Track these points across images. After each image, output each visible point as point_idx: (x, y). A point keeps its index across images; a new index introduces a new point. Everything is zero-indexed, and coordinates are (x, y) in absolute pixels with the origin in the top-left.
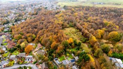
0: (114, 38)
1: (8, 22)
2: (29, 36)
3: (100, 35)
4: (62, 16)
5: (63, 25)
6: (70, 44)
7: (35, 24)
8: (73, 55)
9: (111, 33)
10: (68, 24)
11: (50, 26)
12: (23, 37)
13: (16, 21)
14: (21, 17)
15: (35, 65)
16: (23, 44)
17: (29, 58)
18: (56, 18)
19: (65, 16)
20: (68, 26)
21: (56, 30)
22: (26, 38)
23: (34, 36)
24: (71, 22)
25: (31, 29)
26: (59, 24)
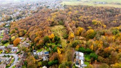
0: (89, 35)
1: (11, 19)
2: (21, 31)
3: (79, 32)
5: (53, 23)
7: (31, 21)
8: (50, 48)
9: (88, 31)
12: (16, 31)
13: (18, 18)
14: (23, 15)
15: (17, 55)
16: (13, 38)
17: (14, 49)
18: (51, 16)
19: (59, 15)
20: (58, 23)
21: (45, 27)
22: (18, 33)
23: (25, 31)
24: (62, 20)
25: (25, 25)
26: (49, 21)
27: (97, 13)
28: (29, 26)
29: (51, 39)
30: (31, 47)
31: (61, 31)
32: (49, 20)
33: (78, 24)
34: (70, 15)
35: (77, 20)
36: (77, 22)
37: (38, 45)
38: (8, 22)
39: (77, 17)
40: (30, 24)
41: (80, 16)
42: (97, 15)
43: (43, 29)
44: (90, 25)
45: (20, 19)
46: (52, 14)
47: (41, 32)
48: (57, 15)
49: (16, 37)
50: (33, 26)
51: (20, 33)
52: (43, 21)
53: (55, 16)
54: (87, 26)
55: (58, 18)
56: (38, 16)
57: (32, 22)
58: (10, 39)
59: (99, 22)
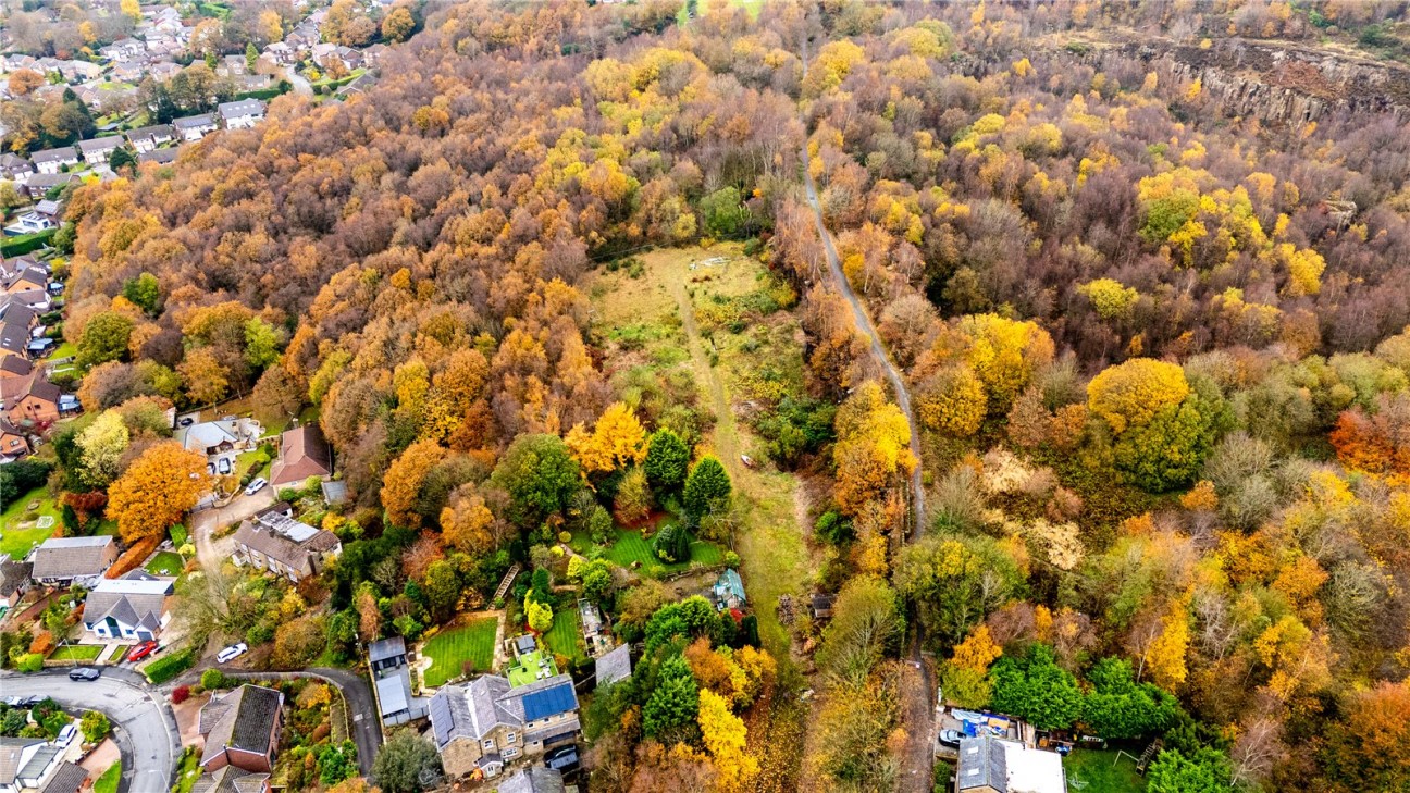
0: (1126, 450)
1: (78, 128)
2: (206, 337)
3: (974, 390)
4: (664, 74)
5: (620, 210)
6: (597, 476)
7: (327, 169)
8: (591, 619)
9: (1110, 375)
10: (692, 194)
11: (474, 219)
12: (145, 331)
13: (167, 115)
14: (234, 66)
15: (161, 697)
16: (102, 433)
17: (125, 607)
18: (593, 103)
19: (705, 87)
20: (686, 222)
21: (512, 282)
22: (170, 354)
23: (262, 330)
24: (739, 171)
25: (257, 240)
26: (575, 192)
27: (1197, 60)
28: (305, 252)
29: (605, 485)
30: (343, 599)
31: (729, 343)
32: (576, 169)
33: (949, 244)
34: (841, 97)
35: (939, 174)
36: (945, 205)
37: (429, 564)
38: (49, 166)
39: (931, 121)
40: (320, 226)
41: (972, 106)
42: (1192, 89)
43: (497, 318)
44: (1112, 258)
45: (193, 132)
46: (600, 71)
47: (464, 358)
48: (666, 82)
49: (136, 426)
50: (359, 252)
51: (200, 362)
52: (487, 186)
53: (648, 100)
54: (1077, 271)
55: (683, 144)
56: (419, 96)
57: (343, 191)
58: (67, 448)
59: (1234, 206)
